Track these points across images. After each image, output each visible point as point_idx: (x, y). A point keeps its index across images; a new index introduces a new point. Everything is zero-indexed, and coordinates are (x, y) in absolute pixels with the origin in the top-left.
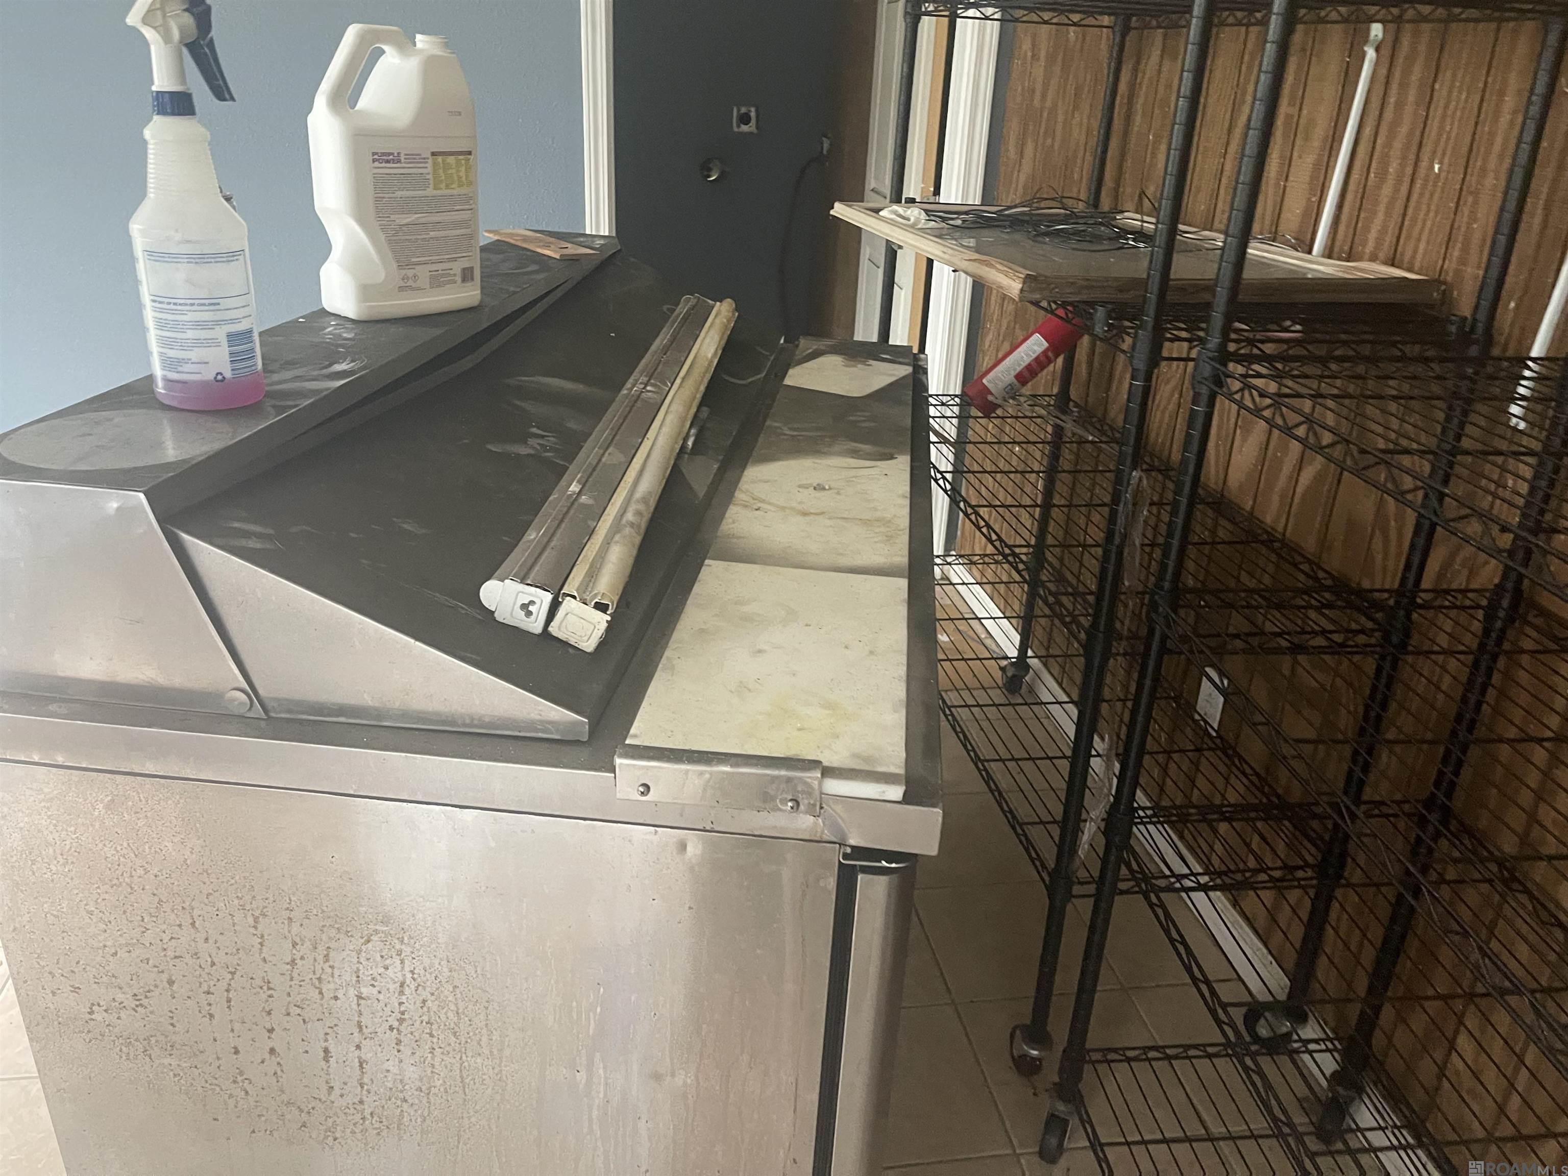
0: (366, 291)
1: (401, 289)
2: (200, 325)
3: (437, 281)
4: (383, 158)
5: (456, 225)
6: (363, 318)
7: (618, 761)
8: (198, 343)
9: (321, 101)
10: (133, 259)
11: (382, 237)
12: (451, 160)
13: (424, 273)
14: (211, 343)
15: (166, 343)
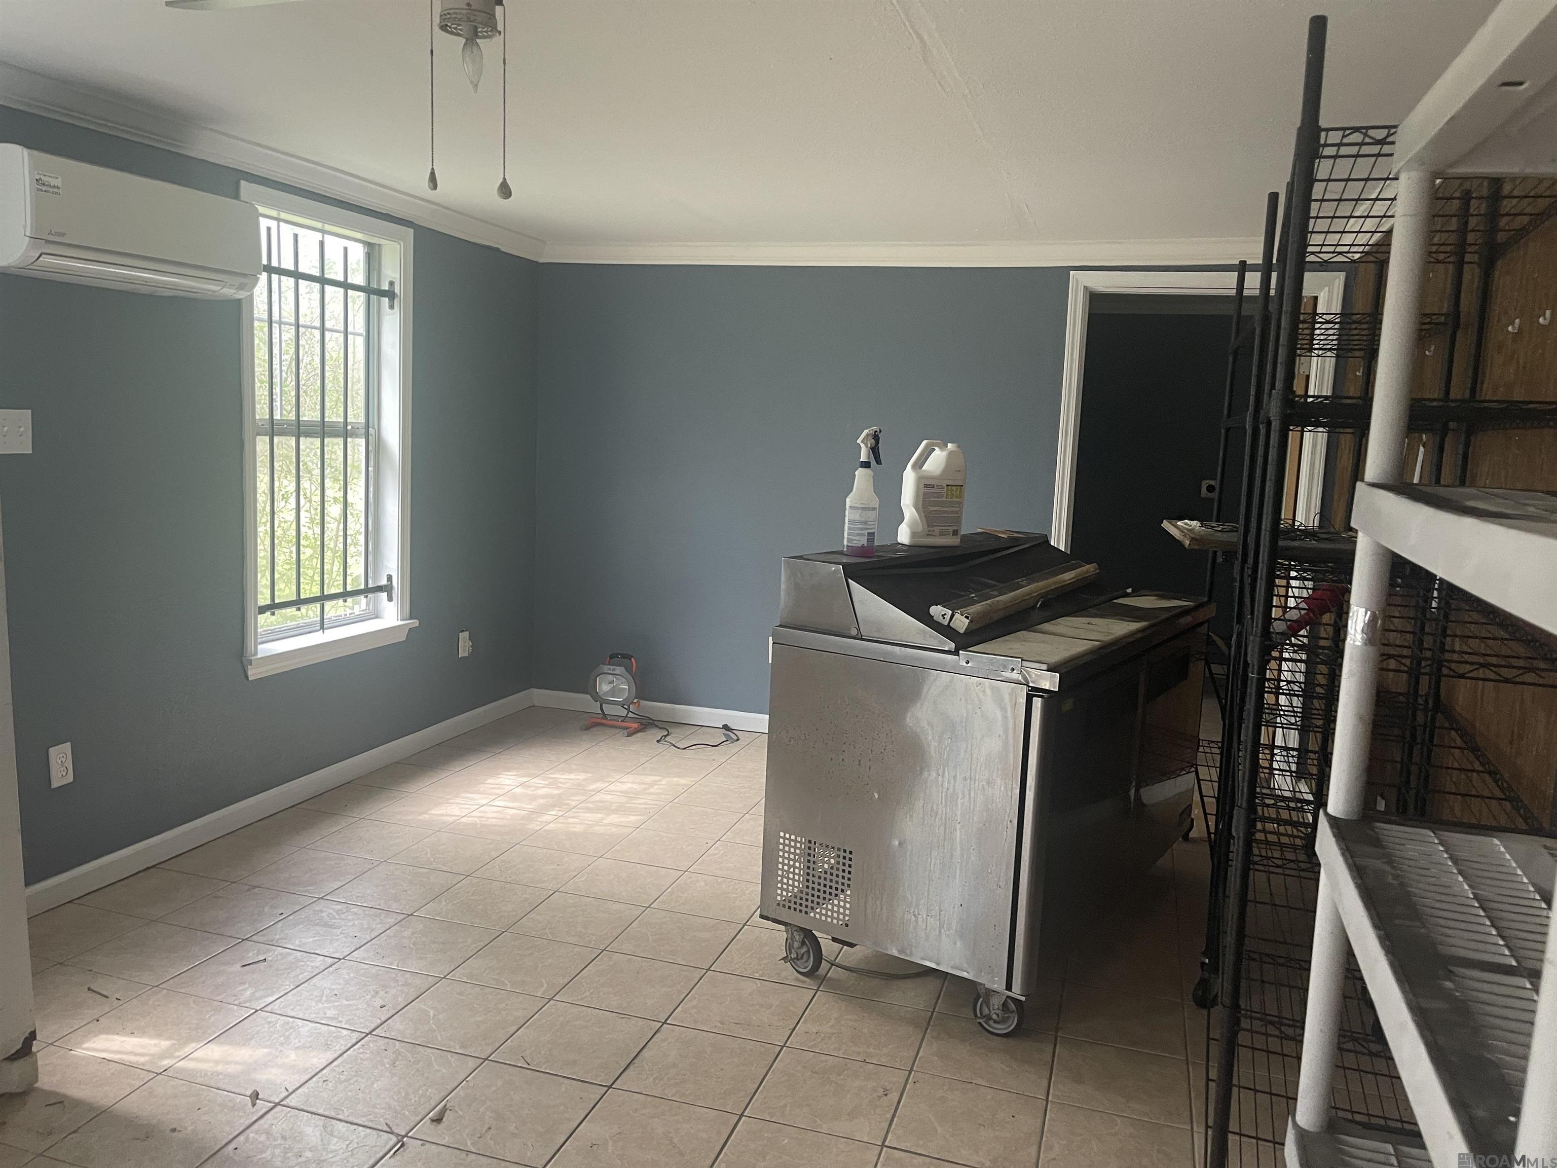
0: (914, 534)
1: (928, 535)
2: (861, 529)
3: (942, 534)
4: (926, 486)
5: (953, 512)
6: (912, 544)
7: (960, 652)
8: (859, 535)
9: (909, 466)
10: (845, 509)
11: (923, 514)
12: (954, 488)
13: (937, 530)
14: (863, 535)
15: (849, 534)
